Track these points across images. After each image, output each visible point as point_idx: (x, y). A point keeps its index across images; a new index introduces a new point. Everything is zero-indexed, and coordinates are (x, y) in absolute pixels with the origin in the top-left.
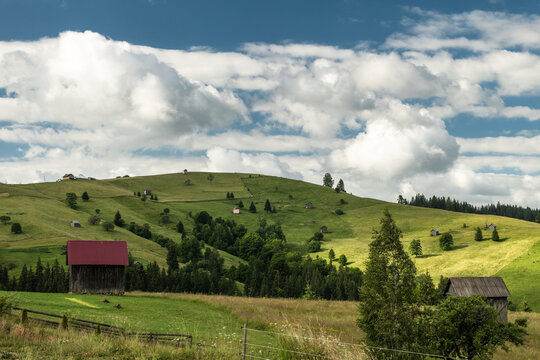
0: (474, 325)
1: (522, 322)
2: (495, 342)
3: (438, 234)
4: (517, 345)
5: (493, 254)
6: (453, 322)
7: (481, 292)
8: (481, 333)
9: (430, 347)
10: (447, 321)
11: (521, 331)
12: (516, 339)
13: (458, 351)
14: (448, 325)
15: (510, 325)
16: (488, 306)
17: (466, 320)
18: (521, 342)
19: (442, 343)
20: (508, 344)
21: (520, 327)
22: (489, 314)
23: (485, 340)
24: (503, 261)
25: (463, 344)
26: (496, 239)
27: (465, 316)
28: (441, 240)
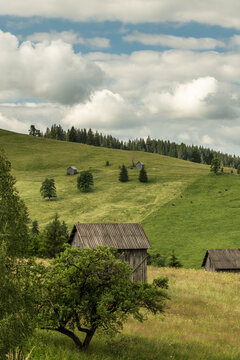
0: (100, 285)
1: (162, 283)
2: (127, 309)
3: (76, 173)
4: (155, 312)
5: (140, 198)
6: (72, 281)
7: (115, 242)
8: (107, 297)
9: (40, 315)
10: (64, 281)
11: (160, 294)
12: (154, 305)
13: (78, 320)
14: (65, 286)
15: (146, 286)
16: (118, 262)
17: (89, 279)
18: (160, 309)
19: (56, 310)
20: (142, 311)
21: (159, 289)
22: (121, 272)
23: (113, 306)
24: (151, 206)
25: (84, 311)
26: (144, 179)
27: (87, 274)
28: (79, 180)
